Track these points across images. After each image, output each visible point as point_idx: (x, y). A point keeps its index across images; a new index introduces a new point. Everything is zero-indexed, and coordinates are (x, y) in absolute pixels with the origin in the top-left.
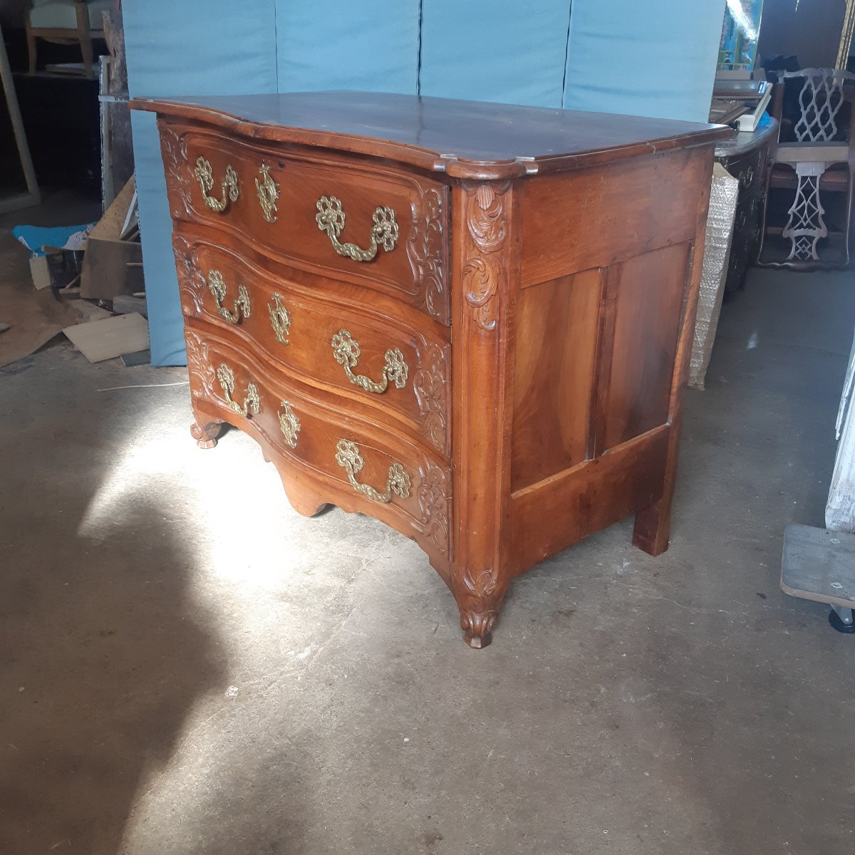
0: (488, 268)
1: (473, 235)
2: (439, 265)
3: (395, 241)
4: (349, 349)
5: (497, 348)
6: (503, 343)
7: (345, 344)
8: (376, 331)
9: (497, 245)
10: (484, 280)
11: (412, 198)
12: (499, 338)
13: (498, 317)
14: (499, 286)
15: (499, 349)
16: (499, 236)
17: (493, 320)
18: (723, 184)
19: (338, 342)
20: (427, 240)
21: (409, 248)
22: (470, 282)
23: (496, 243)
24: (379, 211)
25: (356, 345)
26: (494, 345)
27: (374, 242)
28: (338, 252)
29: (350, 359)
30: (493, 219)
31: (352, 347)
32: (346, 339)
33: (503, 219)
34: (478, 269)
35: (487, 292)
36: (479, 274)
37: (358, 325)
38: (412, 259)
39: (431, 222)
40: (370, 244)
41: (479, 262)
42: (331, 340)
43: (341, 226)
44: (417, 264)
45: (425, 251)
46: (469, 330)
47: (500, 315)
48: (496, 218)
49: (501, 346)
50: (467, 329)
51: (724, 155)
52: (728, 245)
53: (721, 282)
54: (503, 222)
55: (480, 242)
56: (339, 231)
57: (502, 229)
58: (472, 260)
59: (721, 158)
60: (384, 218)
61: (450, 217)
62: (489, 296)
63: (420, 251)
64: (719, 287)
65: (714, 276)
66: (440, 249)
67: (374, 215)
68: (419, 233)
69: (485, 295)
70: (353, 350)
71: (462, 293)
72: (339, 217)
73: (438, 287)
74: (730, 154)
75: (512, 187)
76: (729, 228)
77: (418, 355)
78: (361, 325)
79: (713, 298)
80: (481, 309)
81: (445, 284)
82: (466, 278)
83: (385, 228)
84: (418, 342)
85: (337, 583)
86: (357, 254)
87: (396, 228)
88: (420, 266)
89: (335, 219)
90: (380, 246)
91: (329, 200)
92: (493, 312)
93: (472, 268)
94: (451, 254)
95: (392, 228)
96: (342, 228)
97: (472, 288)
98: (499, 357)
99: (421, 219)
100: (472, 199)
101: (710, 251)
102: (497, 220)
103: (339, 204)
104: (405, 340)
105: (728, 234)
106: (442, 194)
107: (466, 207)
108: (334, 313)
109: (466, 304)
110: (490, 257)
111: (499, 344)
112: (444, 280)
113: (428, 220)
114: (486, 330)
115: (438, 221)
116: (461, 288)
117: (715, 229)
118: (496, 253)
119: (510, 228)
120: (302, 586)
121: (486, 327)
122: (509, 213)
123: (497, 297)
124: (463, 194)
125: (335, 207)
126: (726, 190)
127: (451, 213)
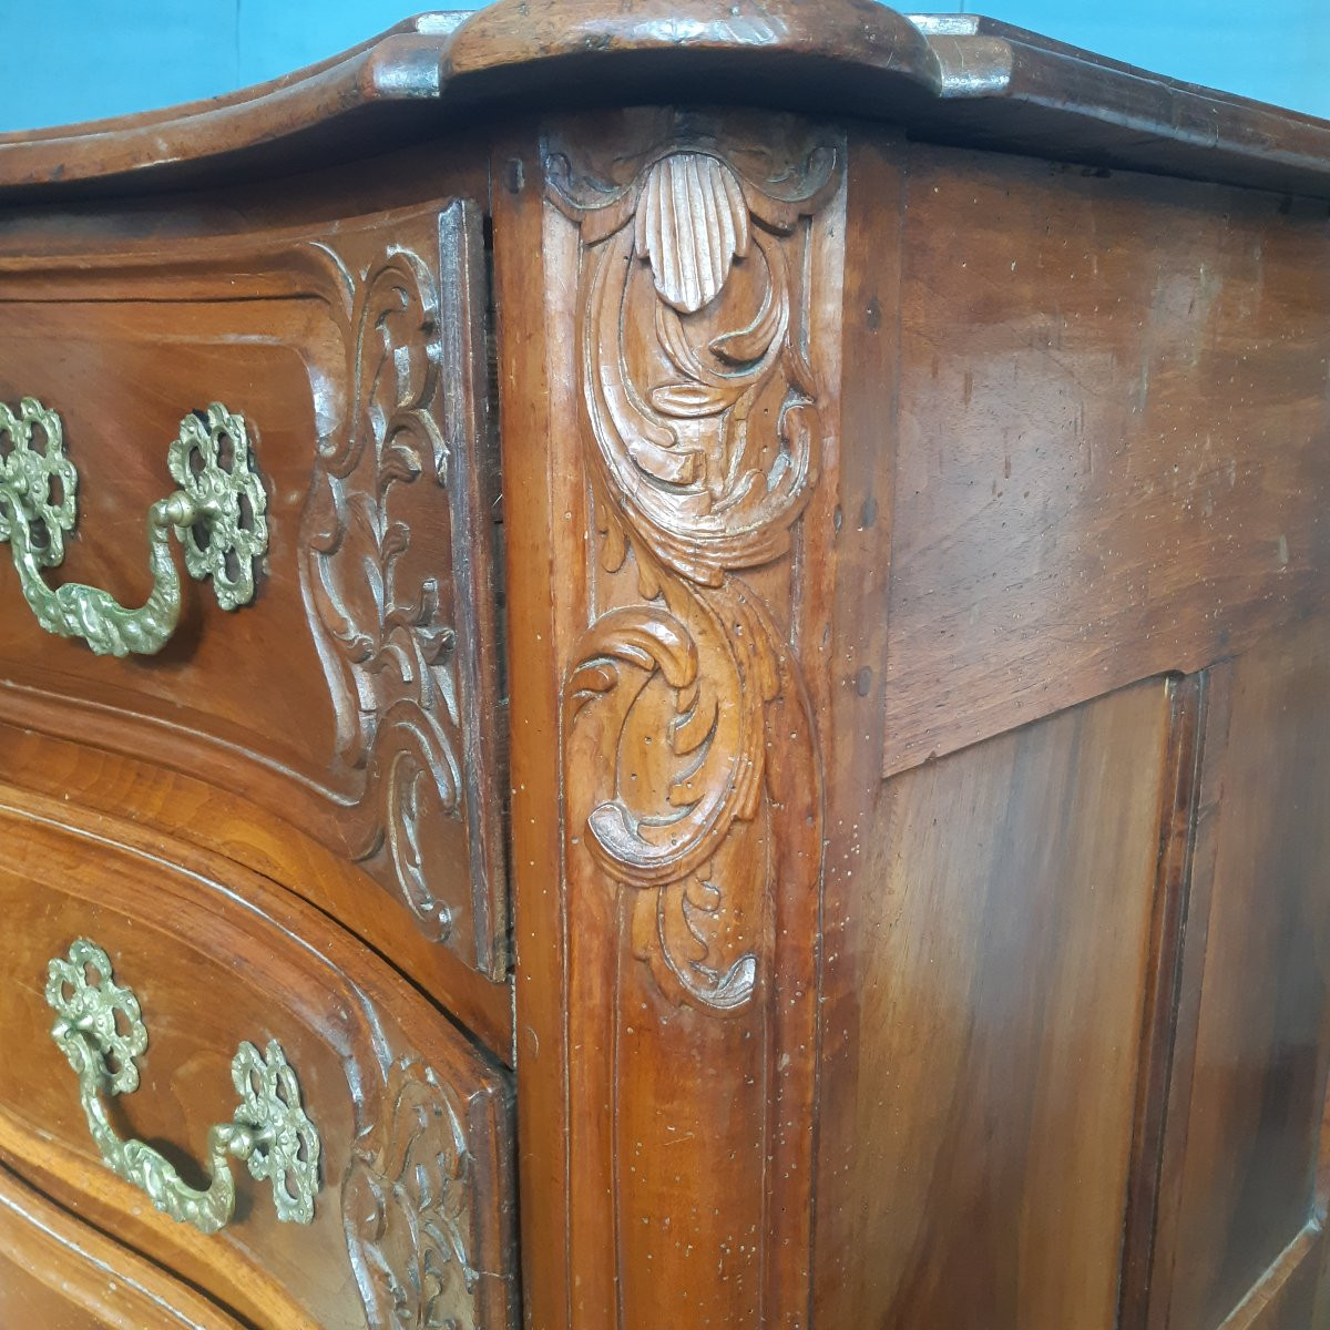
0: (714, 666)
1: (624, 473)
2: (442, 653)
3: (255, 560)
4: (104, 1024)
5: (764, 1100)
6: (798, 1073)
7: (88, 996)
8: (196, 957)
9: (764, 532)
10: (688, 729)
11: (316, 345)
12: (776, 1049)
13: (769, 937)
14: (776, 768)
15: (775, 1109)
16: (775, 478)
17: (739, 955)
19: (68, 991)
20: (380, 529)
21: (314, 585)
22: (606, 748)
23: (758, 518)
24: (190, 431)
25: (131, 1007)
26: (746, 1092)
27: (164, 564)
28: (44, 623)
29: (110, 1063)
30: (736, 378)
31: (117, 1013)
32: (94, 979)
33: (796, 386)
34: (657, 670)
35: (708, 805)
36: (658, 701)
37: (136, 927)
38: (327, 633)
39: (395, 430)
40: (152, 581)
41: (661, 631)
42: (43, 977)
43: (60, 521)
44: (349, 657)
45: (378, 594)
46: (609, 1008)
47: (779, 927)
48: (757, 371)
49: (789, 1093)
50: (597, 998)
54: (795, 402)
55: (670, 514)
56: (58, 544)
57: (787, 442)
58: (612, 625)
60: (212, 460)
61: (490, 384)
62: (723, 825)
63: (355, 591)
66: (445, 567)
67: (174, 456)
68: (349, 502)
69: (698, 818)
70: (121, 1026)
71: (564, 807)
72: (54, 481)
73: (437, 771)
75: (843, 193)
77: (357, 1094)
78: (144, 928)
80: (675, 894)
81: (473, 754)
82: (586, 725)
83: (213, 504)
84: (355, 1030)
86: (105, 630)
87: (257, 496)
88: (358, 670)
89: (41, 492)
90: (197, 591)
91: (18, 415)
92: (740, 911)
93: (619, 668)
94: (500, 599)
95: (242, 499)
96: (67, 524)
98: (774, 1149)
99: (353, 427)
100: (612, 258)
102: (765, 382)
103: (52, 427)
104: (305, 1010)
107: (580, 320)
108: (53, 873)
109: (588, 870)
110: (725, 602)
111: (776, 1079)
112: (472, 734)
113: (380, 429)
114: (704, 1010)
115: (426, 415)
116: (562, 778)
118: (757, 583)
119: (830, 441)
121: (705, 995)
122: (830, 351)
123: (765, 824)
124: (557, 237)
125: (38, 441)
127: (493, 367)
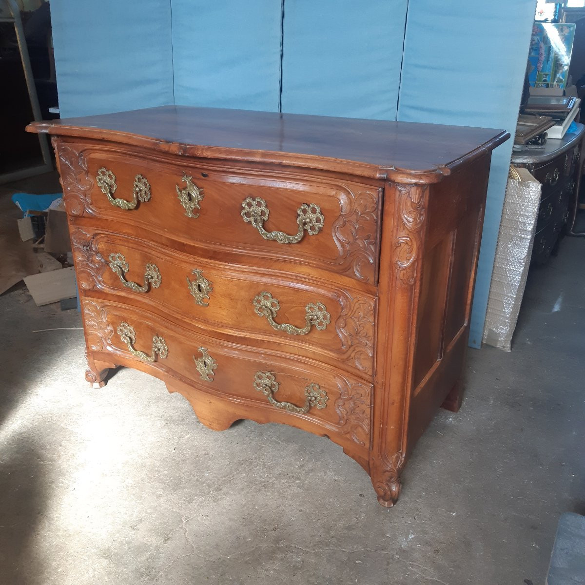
18: (528, 187)
51: (530, 162)
52: (532, 236)
53: (525, 265)
59: (529, 164)
64: (524, 270)
65: (519, 260)
74: (536, 161)
76: (533, 222)
79: (518, 278)
85: (154, 541)
101: (517, 240)
105: (532, 227)
117: (520, 222)
120: (124, 542)
126: (530, 192)
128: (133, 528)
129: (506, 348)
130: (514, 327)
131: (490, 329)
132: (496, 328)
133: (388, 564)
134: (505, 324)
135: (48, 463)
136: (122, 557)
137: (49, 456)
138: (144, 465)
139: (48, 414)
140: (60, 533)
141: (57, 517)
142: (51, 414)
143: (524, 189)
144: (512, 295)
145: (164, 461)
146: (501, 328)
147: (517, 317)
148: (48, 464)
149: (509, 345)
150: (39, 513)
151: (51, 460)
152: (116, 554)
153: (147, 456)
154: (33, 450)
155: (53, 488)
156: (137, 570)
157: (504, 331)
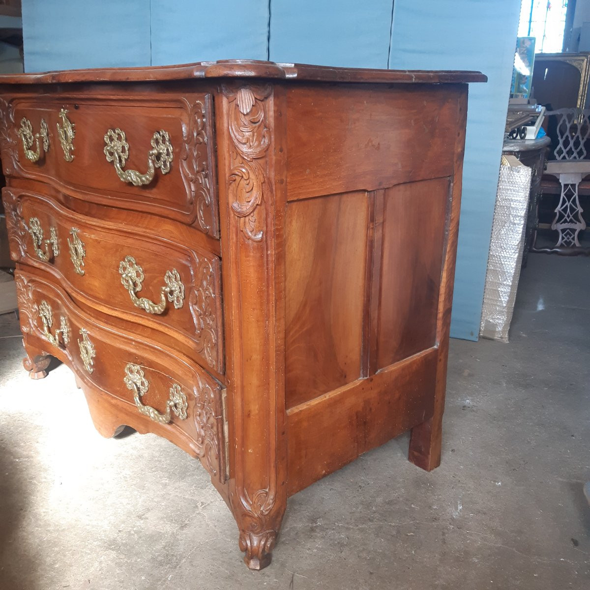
0: (252, 176)
1: (235, 141)
2: (206, 176)
3: (170, 163)
4: (134, 275)
5: (265, 259)
6: (272, 255)
7: (130, 269)
8: (156, 255)
9: (260, 152)
10: (248, 188)
11: (183, 118)
12: (267, 250)
13: (265, 229)
14: (265, 196)
15: (267, 261)
16: (262, 143)
17: (260, 231)
18: (519, 172)
19: (125, 269)
20: (195, 154)
21: (182, 167)
22: (235, 192)
23: (258, 150)
24: (156, 136)
25: (140, 270)
26: (262, 257)
27: (151, 164)
28: (122, 179)
29: (135, 284)
30: (254, 125)
31: (137, 272)
32: (131, 265)
33: (266, 127)
34: (242, 177)
35: (252, 201)
36: (243, 182)
37: (142, 250)
38: (184, 175)
39: (198, 134)
40: (148, 168)
41: (244, 170)
42: (118, 267)
43: (124, 156)
44: (189, 181)
45: (195, 167)
46: (237, 241)
47: (267, 226)
48: (258, 124)
49: (270, 258)
50: (235, 240)
52: (525, 222)
53: (520, 251)
54: (266, 129)
55: (244, 149)
56: (124, 162)
57: (264, 137)
58: (235, 168)
59: (515, 152)
60: (161, 142)
61: (214, 126)
62: (255, 205)
63: (191, 167)
64: (519, 256)
65: (513, 247)
66: (206, 160)
67: (152, 141)
68: (189, 149)
69: (250, 203)
70: (138, 275)
71: (228, 204)
72: (123, 147)
73: (206, 198)
75: (273, 93)
76: (525, 207)
77: (192, 273)
78: (143, 251)
79: (513, 264)
80: (247, 218)
81: (212, 194)
82: (231, 188)
83: (161, 151)
84: (192, 261)
86: (137, 180)
87: (171, 149)
88: (191, 183)
89: (120, 150)
90: (157, 170)
91: (115, 132)
92: (259, 222)
93: (237, 177)
94: (217, 166)
95: (167, 150)
96: (126, 157)
97: (237, 197)
98: (267, 269)
99: (190, 134)
100: (233, 105)
101: (510, 226)
102: (259, 126)
103: (123, 135)
104: (181, 260)
105: (524, 212)
106: (205, 103)
107: (228, 115)
108: (121, 240)
109: (232, 215)
110: (253, 164)
111: (267, 255)
112: (212, 191)
113: (195, 134)
114: (253, 241)
115: (203, 131)
116: (227, 198)
118: (260, 161)
119: (273, 137)
121: (253, 237)
122: (271, 121)
123: (263, 207)
124: (225, 101)
125: (119, 138)
126: (521, 176)
127: (215, 123)
128: (140, 517)
129: (504, 339)
130: (511, 316)
131: (486, 320)
132: (492, 319)
133: (444, 534)
134: (501, 313)
135: (25, 459)
136: (133, 547)
137: (25, 453)
138: (141, 456)
139: (17, 414)
140: (51, 528)
141: (44, 512)
142: (20, 413)
143: (514, 174)
144: (508, 283)
145: (164, 451)
146: (498, 318)
147: (513, 306)
148: (25, 461)
149: (507, 336)
150: (22, 510)
151: (28, 457)
152: (125, 545)
153: (143, 447)
154: (4, 448)
155: (35, 484)
156: (154, 559)
157: (501, 322)
